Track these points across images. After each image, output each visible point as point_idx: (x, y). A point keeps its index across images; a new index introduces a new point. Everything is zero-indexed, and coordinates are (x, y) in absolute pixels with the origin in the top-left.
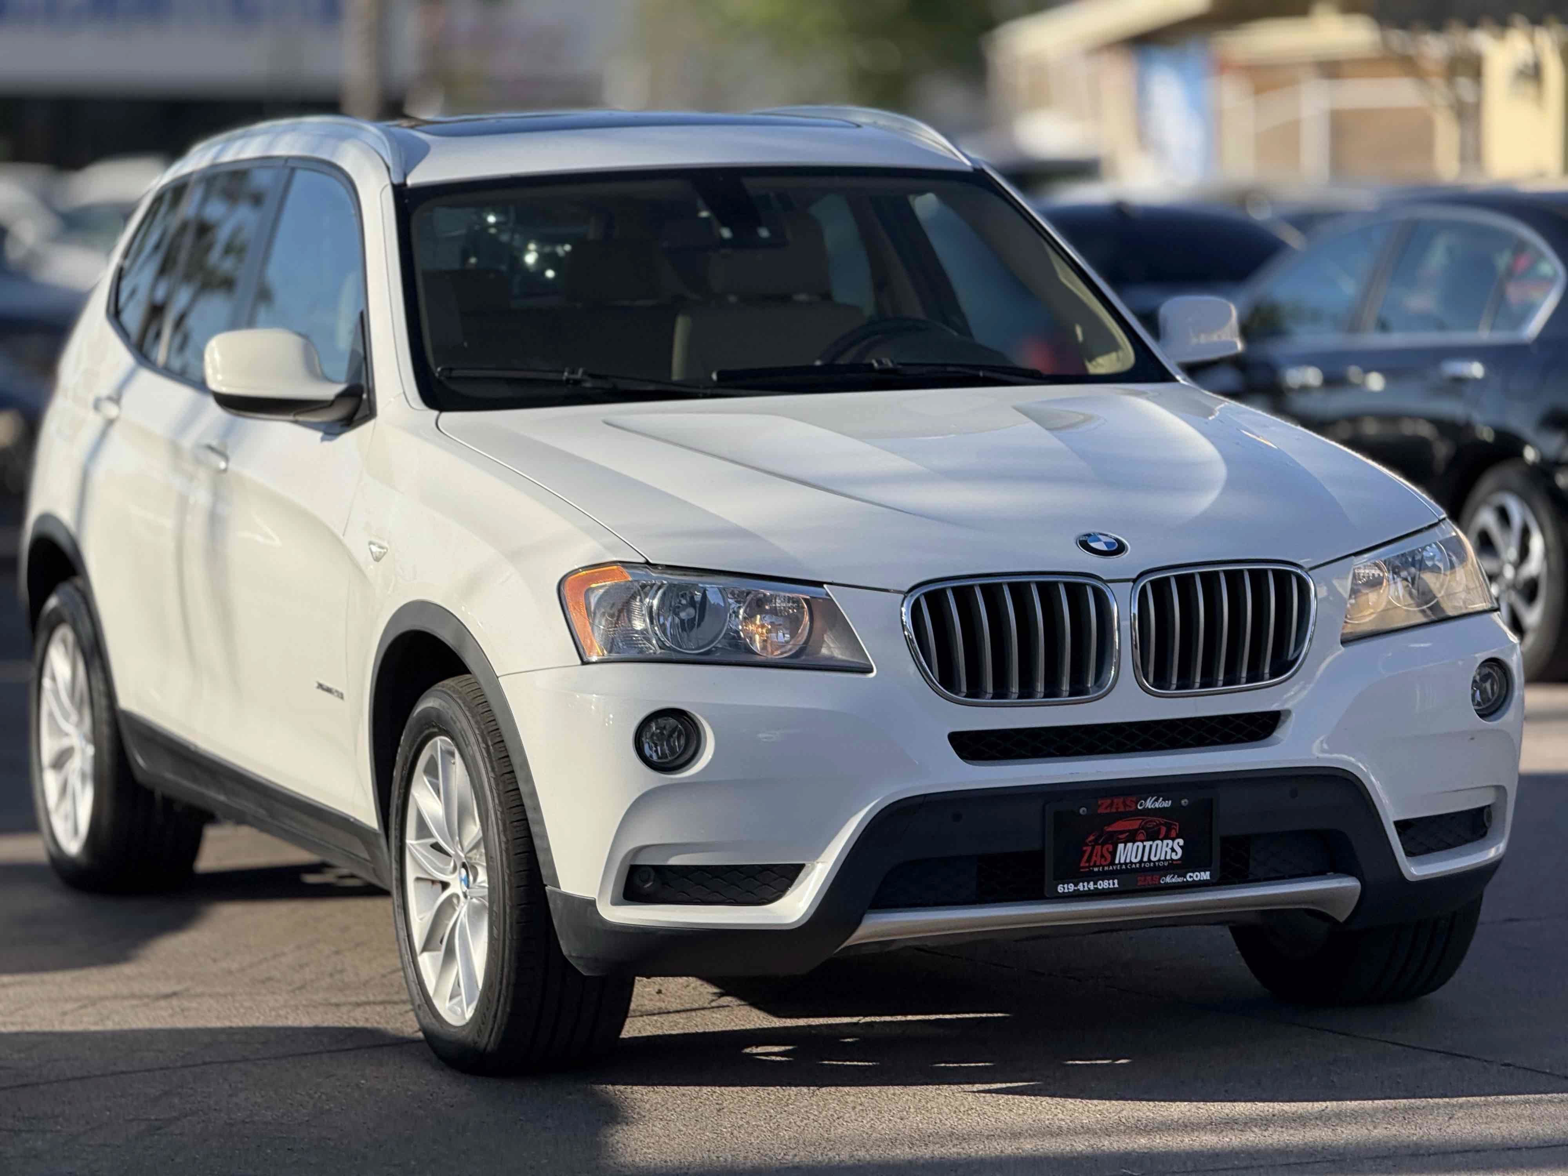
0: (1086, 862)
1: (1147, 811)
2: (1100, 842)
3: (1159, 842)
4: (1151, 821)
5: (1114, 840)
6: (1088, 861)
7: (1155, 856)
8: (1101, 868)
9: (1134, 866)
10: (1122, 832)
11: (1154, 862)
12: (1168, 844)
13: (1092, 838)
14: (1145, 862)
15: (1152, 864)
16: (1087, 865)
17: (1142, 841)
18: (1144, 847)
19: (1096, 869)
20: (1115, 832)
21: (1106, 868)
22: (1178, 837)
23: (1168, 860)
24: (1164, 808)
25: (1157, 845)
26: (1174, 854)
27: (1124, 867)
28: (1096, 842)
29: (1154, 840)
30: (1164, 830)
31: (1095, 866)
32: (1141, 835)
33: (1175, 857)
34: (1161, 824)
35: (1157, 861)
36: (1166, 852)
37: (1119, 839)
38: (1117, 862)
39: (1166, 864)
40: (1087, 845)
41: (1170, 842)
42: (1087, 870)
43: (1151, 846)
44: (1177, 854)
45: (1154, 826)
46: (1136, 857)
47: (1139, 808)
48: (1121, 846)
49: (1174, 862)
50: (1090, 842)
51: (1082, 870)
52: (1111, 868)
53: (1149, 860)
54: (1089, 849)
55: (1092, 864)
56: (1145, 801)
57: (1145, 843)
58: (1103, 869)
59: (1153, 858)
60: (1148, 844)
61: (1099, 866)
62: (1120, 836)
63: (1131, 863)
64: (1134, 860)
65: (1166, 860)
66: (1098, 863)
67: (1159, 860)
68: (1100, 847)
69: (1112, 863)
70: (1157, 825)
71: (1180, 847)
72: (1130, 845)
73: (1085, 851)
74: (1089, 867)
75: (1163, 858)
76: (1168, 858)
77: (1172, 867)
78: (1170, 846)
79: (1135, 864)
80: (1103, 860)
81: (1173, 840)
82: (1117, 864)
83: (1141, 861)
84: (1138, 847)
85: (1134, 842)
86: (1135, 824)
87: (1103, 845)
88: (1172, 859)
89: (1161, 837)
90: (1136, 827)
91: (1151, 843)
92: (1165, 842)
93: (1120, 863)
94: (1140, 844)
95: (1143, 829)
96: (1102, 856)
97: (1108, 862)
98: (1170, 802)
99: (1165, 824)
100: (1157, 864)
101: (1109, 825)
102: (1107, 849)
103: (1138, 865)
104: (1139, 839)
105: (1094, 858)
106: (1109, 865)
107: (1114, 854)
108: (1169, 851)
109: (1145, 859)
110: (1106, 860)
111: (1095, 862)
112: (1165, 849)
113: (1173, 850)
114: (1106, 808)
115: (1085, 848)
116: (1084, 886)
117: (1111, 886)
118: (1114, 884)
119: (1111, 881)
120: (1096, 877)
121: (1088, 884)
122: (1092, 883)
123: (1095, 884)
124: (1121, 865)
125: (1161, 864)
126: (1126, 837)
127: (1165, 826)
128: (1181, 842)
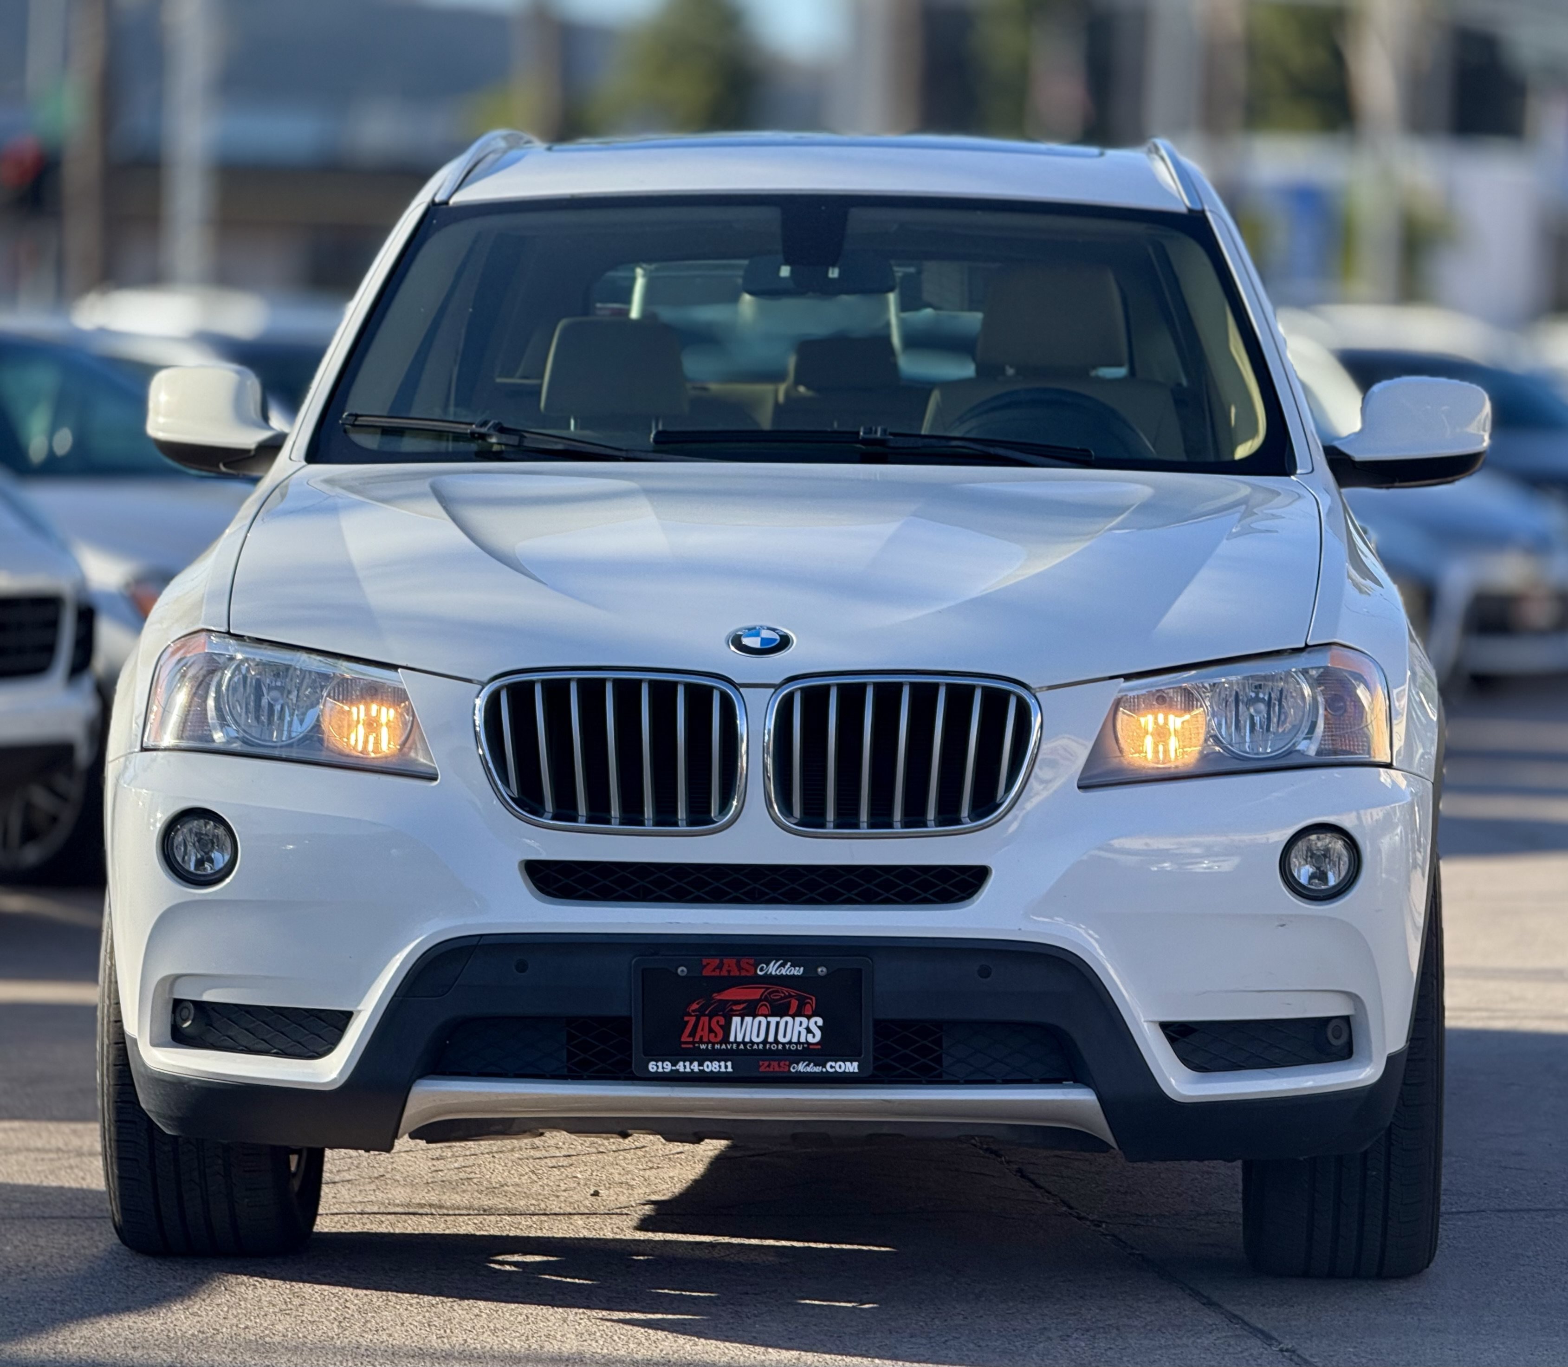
0: (689, 1036)
2: (707, 1012)
3: (789, 1019)
4: (777, 991)
5: (726, 1012)
6: (693, 1034)
7: (785, 1036)
8: (710, 1046)
9: (755, 1047)
10: (738, 1003)
11: (784, 1044)
12: (801, 1023)
13: (695, 1006)
14: (771, 1043)
15: (780, 1047)
16: (691, 1039)
17: (766, 1016)
18: (768, 1023)
19: (703, 1047)
20: (728, 1001)
21: (717, 1046)
22: (815, 1014)
23: (803, 1043)
24: (793, 976)
26: (810, 1036)
27: (742, 1047)
28: (701, 1012)
29: (781, 1017)
30: (795, 1004)
31: (702, 1042)
32: (763, 1009)
33: (811, 1040)
34: (790, 996)
35: (787, 1043)
36: (800, 1033)
37: (732, 1010)
38: (732, 1039)
39: (800, 1048)
40: (690, 1015)
41: (804, 1020)
42: (691, 1046)
43: (778, 1023)
44: (814, 1036)
45: (782, 998)
46: (758, 1036)
47: (760, 973)
48: (736, 1020)
49: (811, 1047)
50: (693, 1011)
51: (683, 1046)
52: (724, 1046)
53: (776, 1041)
54: (693, 1020)
55: (697, 1039)
56: (768, 965)
57: (769, 1019)
58: (713, 1047)
59: (781, 1039)
60: (773, 1020)
61: (707, 1043)
62: (734, 1008)
63: (752, 1042)
64: (755, 1040)
65: (799, 1043)
66: (705, 1039)
67: (790, 1043)
68: (707, 1019)
69: (725, 1040)
70: (785, 997)
71: (819, 1027)
72: (748, 1019)
73: (687, 1022)
74: (693, 1043)
75: (795, 1040)
76: (803, 1040)
77: (807, 1052)
78: (805, 1025)
79: (758, 1044)
80: (712, 1035)
81: (809, 1018)
82: (732, 1043)
83: (765, 1042)
84: (760, 1023)
85: (754, 1016)
86: (754, 994)
87: (711, 1016)
88: (807, 1043)
89: (790, 1013)
90: (758, 997)
91: (778, 1019)
92: (798, 1019)
93: (736, 1042)
94: (763, 1020)
95: (766, 999)
96: (711, 1030)
97: (720, 1039)
98: (802, 969)
99: (799, 998)
100: (787, 1046)
101: (719, 992)
102: (718, 1022)
103: (761, 1046)
104: (760, 1013)
105: (699, 1034)
106: (721, 1044)
107: (727, 1029)
108: (804, 1032)
109: (771, 1039)
110: (716, 1036)
111: (701, 1037)
112: (797, 1028)
113: (809, 1031)
115: (686, 1019)
116: (685, 1067)
117: (723, 1070)
118: (726, 1067)
119: (722, 1064)
120: (702, 1057)
121: (691, 1064)
122: (696, 1064)
123: (701, 1064)
124: (738, 1044)
125: (793, 1047)
126: (743, 1009)
127: (796, 999)
128: (820, 1022)
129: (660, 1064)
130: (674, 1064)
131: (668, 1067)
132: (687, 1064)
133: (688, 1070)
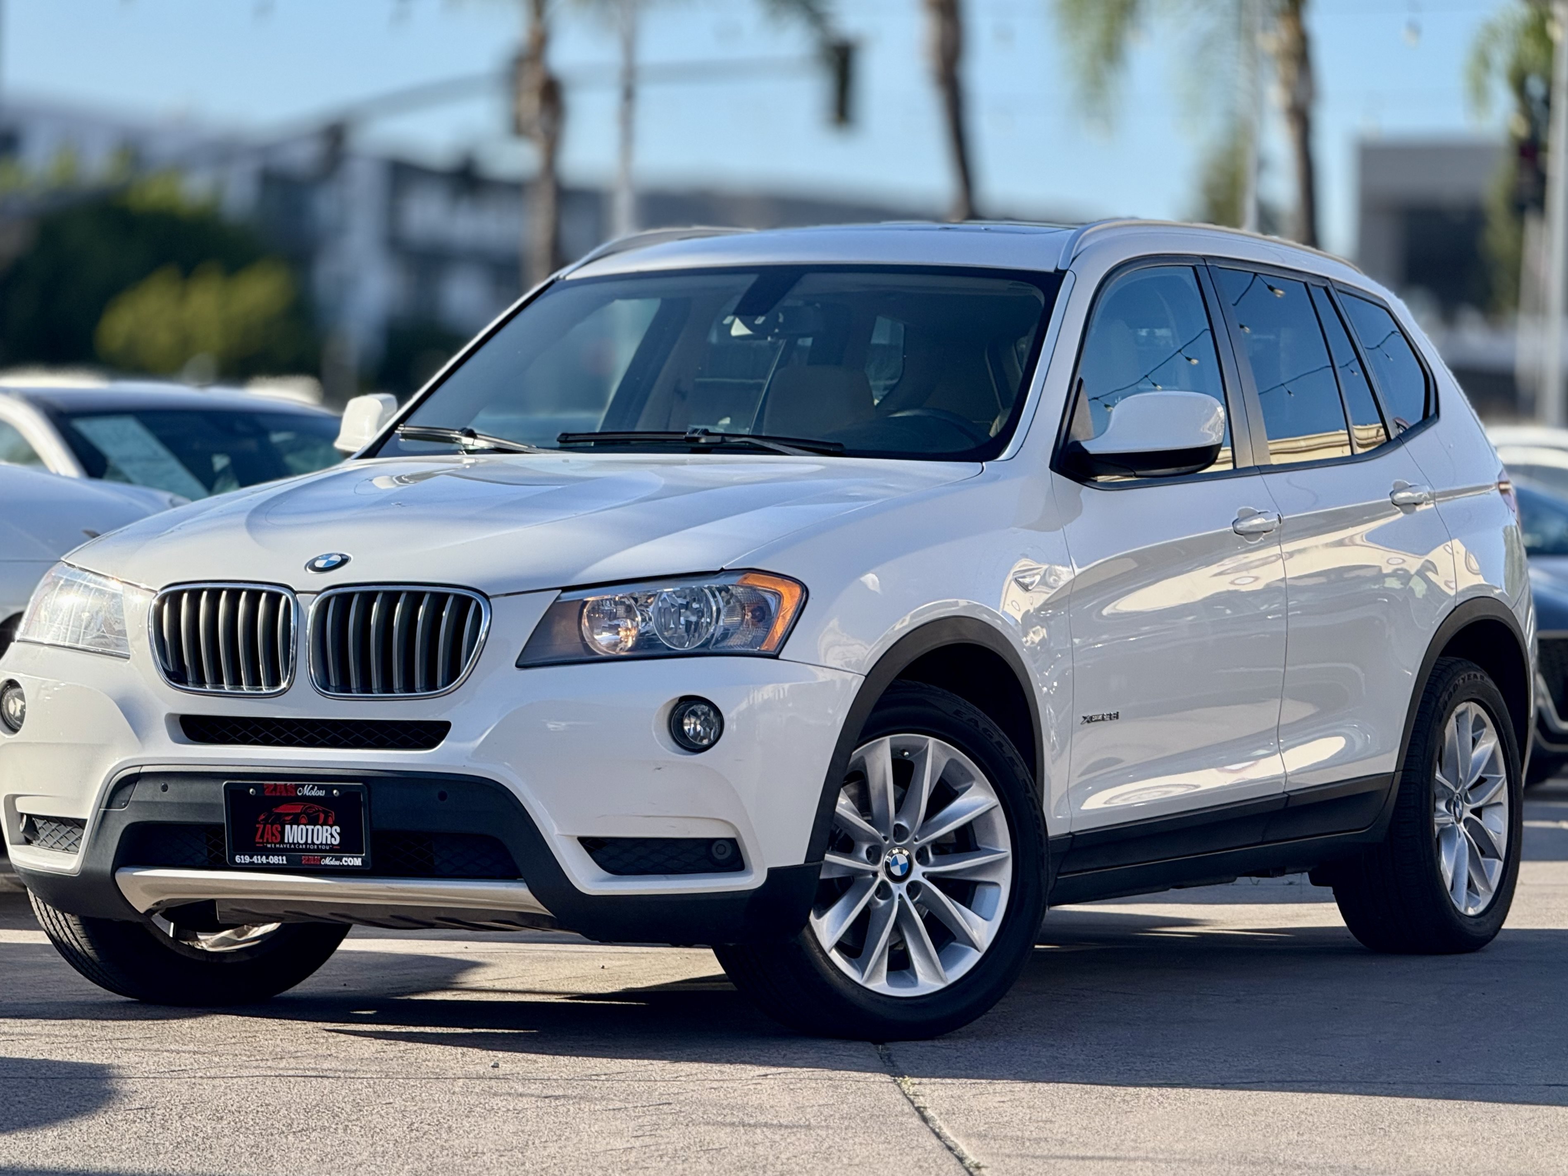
0: (260, 838)
1: (305, 798)
2: (270, 821)
3: (319, 827)
4: (310, 807)
5: (281, 822)
6: (262, 837)
7: (318, 839)
8: (273, 845)
9: (301, 847)
10: (288, 815)
11: (318, 845)
12: (327, 830)
13: (262, 817)
14: (310, 844)
16: (261, 841)
17: (305, 825)
18: (307, 830)
19: (269, 846)
20: (282, 814)
21: (278, 846)
22: (335, 824)
23: (329, 845)
24: (319, 796)
25: (318, 830)
26: (333, 839)
27: (293, 846)
28: (266, 821)
29: (315, 826)
30: (322, 816)
31: (268, 842)
32: (303, 819)
33: (333, 841)
34: (320, 811)
36: (327, 837)
37: (285, 820)
38: (286, 841)
39: (328, 848)
40: (259, 823)
41: (329, 828)
42: (260, 844)
43: (313, 830)
44: (335, 839)
45: (314, 812)
46: (301, 839)
47: (299, 794)
48: (288, 827)
49: (335, 847)
50: (262, 820)
51: (256, 844)
52: (282, 846)
53: (313, 843)
54: (262, 826)
55: (265, 841)
56: (303, 788)
57: (308, 827)
58: (275, 846)
59: (316, 841)
60: (310, 828)
61: (271, 843)
62: (287, 818)
63: (298, 843)
64: (300, 841)
65: (326, 844)
66: (270, 841)
67: (321, 844)
68: (270, 826)
69: (281, 841)
70: (316, 812)
71: (338, 833)
72: (295, 827)
73: (258, 828)
74: (263, 843)
75: (324, 842)
76: (329, 842)
77: (332, 850)
78: (329, 832)
79: (302, 844)
80: (274, 837)
81: (331, 826)
82: (287, 844)
83: (306, 843)
84: (302, 829)
85: (299, 824)
86: (297, 809)
87: (272, 824)
88: (332, 844)
89: (320, 823)
90: (299, 811)
91: (312, 827)
92: (325, 827)
93: (289, 843)
94: (303, 826)
95: (304, 813)
96: (273, 835)
97: (279, 840)
98: (324, 791)
99: (324, 812)
100: (320, 847)
101: (276, 807)
102: (277, 828)
103: (304, 846)
104: (302, 822)
105: (266, 836)
106: (279, 843)
107: (282, 833)
108: (329, 837)
109: (309, 841)
110: (276, 839)
111: (267, 839)
112: (325, 834)
113: (332, 836)
114: (271, 792)
115: (257, 826)
116: (258, 859)
117: (281, 862)
118: (283, 860)
119: (280, 857)
120: (268, 852)
121: (261, 857)
122: (264, 857)
123: (267, 858)
124: (290, 844)
125: (323, 847)
126: (291, 819)
127: (323, 813)
128: (338, 830)
129: (242, 857)
130: (251, 858)
131: (247, 859)
132: (259, 857)
133: (260, 862)
